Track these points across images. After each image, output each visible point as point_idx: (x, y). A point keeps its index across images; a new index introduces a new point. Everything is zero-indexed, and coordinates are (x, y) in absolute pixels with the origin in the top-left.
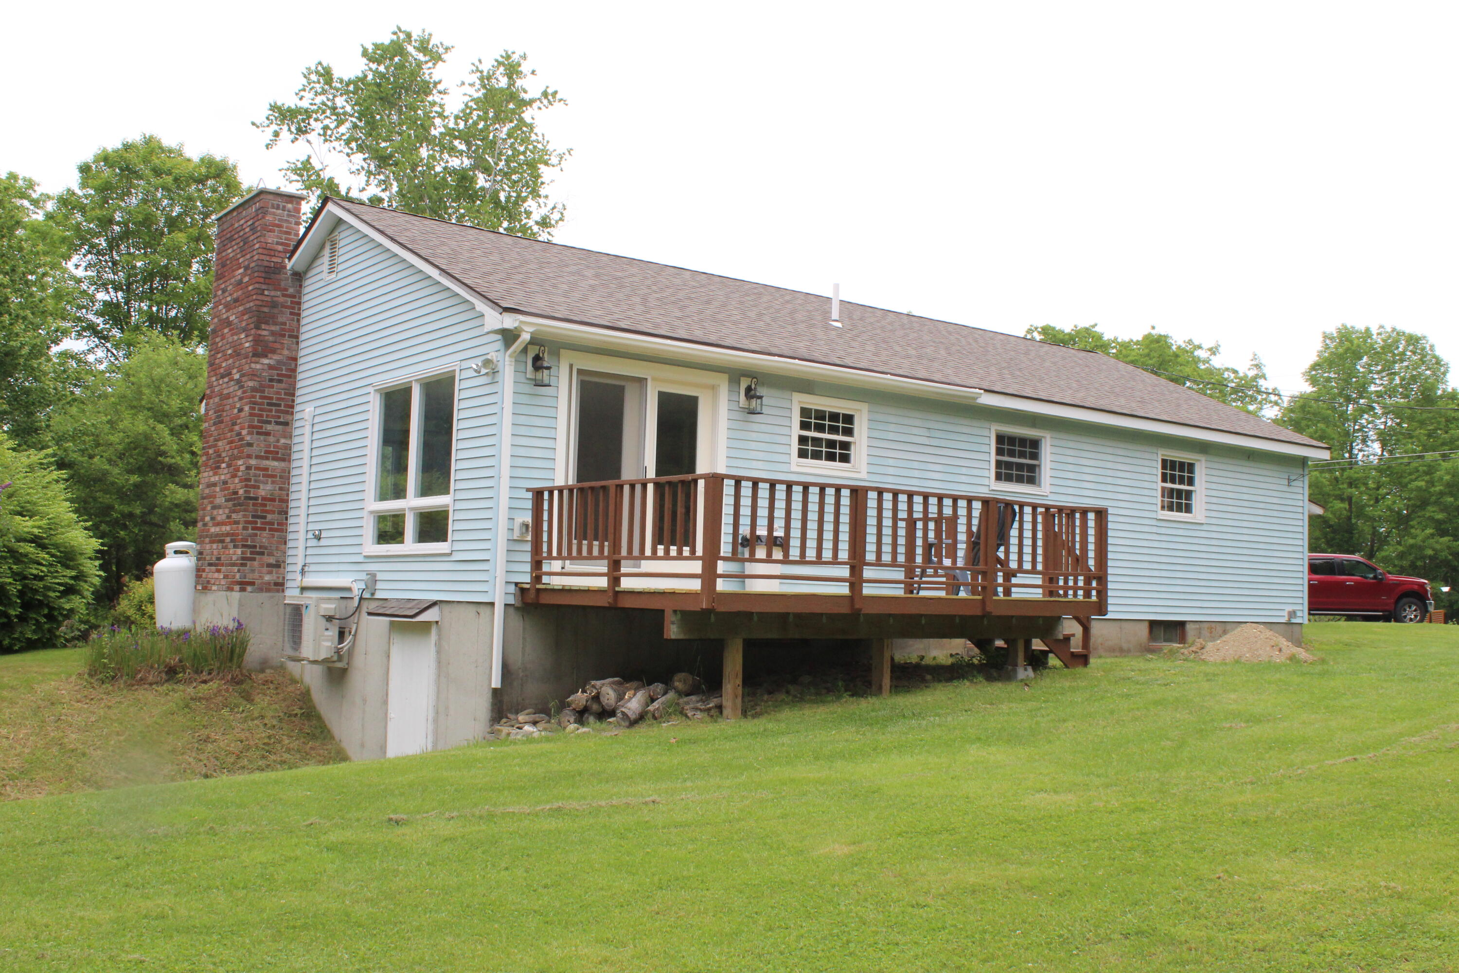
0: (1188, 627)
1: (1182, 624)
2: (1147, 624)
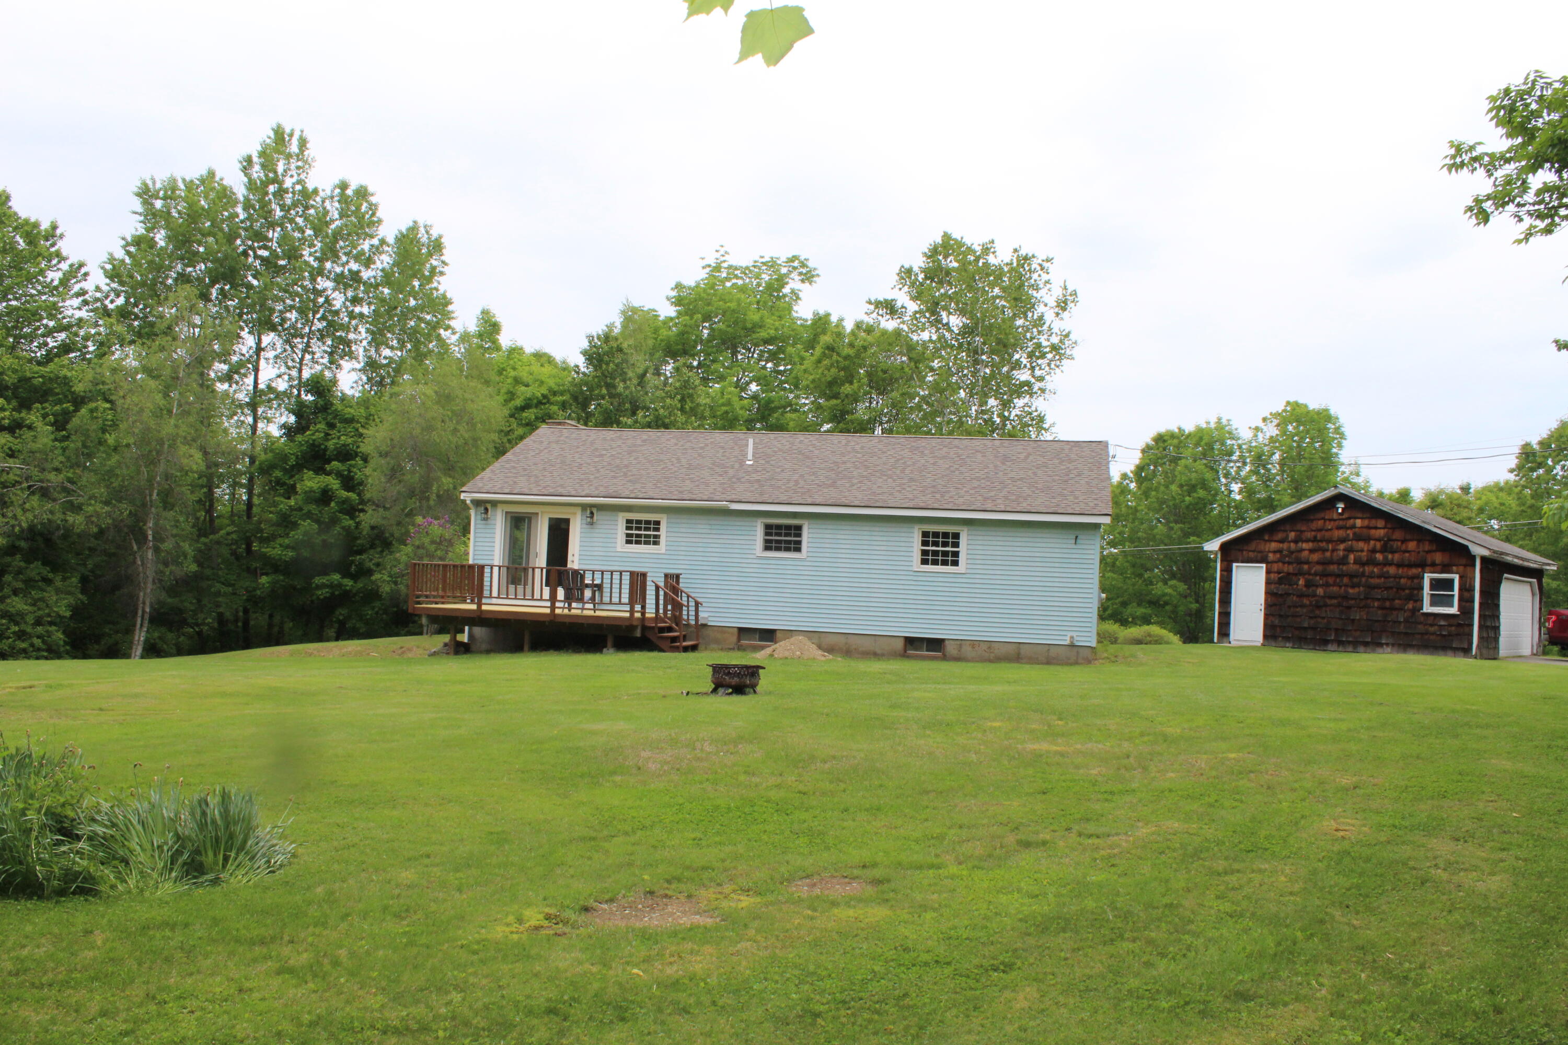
0: (947, 642)
1: (943, 640)
2: (902, 640)
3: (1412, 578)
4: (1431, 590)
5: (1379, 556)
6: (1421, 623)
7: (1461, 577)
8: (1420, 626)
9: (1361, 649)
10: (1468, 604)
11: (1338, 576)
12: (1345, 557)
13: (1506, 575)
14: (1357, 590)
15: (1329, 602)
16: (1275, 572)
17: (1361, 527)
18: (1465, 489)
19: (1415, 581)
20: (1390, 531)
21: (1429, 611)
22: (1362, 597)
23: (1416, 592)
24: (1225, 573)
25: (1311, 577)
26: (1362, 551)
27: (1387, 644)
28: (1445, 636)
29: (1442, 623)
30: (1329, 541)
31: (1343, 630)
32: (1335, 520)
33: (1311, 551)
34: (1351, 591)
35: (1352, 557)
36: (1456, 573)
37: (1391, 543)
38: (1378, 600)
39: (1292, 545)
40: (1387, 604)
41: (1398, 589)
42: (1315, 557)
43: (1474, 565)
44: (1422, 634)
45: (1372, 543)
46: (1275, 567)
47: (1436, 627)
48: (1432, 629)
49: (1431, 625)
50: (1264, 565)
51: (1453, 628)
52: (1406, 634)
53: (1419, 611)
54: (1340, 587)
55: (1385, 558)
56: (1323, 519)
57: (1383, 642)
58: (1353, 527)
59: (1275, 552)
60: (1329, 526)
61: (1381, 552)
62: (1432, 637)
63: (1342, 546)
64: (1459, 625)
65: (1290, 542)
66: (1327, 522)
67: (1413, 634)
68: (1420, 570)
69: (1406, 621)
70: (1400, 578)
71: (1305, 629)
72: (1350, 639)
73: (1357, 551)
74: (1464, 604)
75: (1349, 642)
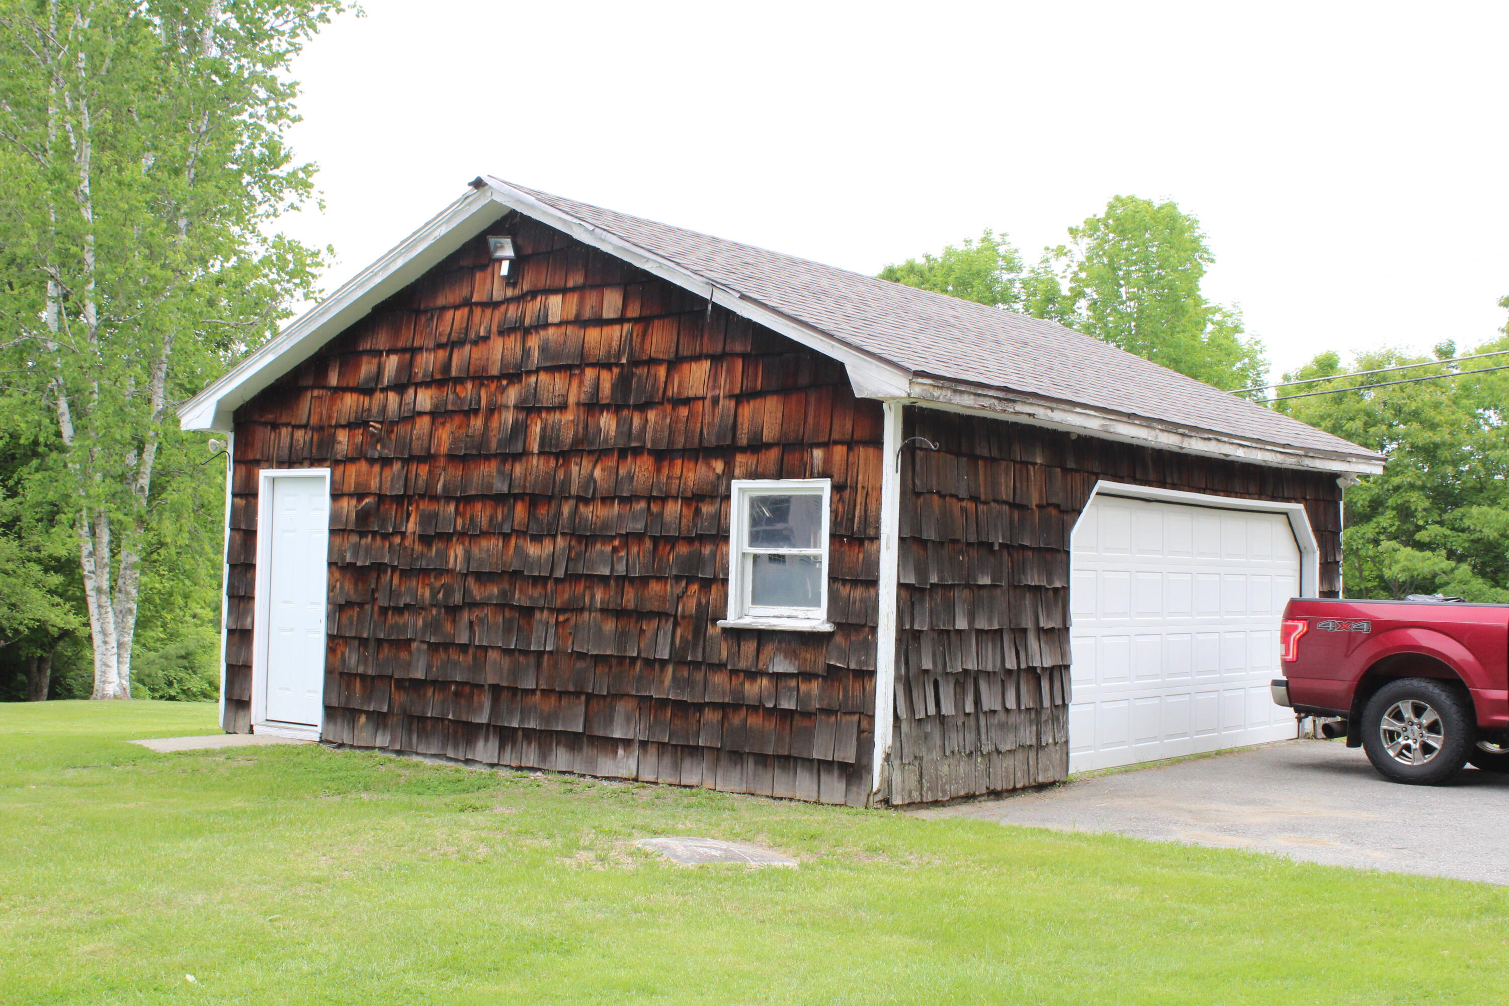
3: (695, 499)
4: (755, 539)
5: (607, 422)
6: (720, 666)
7: (837, 489)
8: (719, 679)
9: (561, 758)
10: (858, 593)
11: (499, 499)
12: (519, 430)
13: (1103, 485)
14: (548, 547)
15: (478, 592)
16: (350, 495)
17: (562, 323)
18: (1445, 353)
19: (707, 509)
20: (638, 329)
21: (746, 622)
22: (560, 573)
23: (707, 550)
24: (240, 502)
25: (434, 507)
26: (563, 407)
27: (627, 743)
28: (787, 715)
29: (781, 665)
30: (481, 378)
31: (514, 691)
32: (493, 305)
33: (437, 415)
34: (533, 550)
35: (536, 429)
36: (823, 475)
37: (642, 371)
38: (604, 580)
39: (393, 398)
40: (630, 598)
41: (655, 540)
42: (445, 437)
43: (877, 442)
44: (722, 707)
45: (590, 373)
46: (353, 473)
47: (765, 682)
48: (752, 690)
49: (752, 675)
50: (326, 472)
51: (815, 687)
52: (681, 707)
53: (714, 620)
54: (506, 537)
55: (625, 429)
56: (467, 303)
57: (617, 735)
58: (542, 324)
59: (350, 426)
60: (483, 322)
61: (616, 407)
62: (754, 721)
63: (512, 395)
64: (832, 674)
65: (385, 390)
66: (478, 312)
67: (700, 707)
68: (719, 466)
69: (678, 659)
70: (663, 499)
71: (417, 685)
72: (532, 724)
73: (549, 410)
74: (845, 591)
75: (529, 735)
